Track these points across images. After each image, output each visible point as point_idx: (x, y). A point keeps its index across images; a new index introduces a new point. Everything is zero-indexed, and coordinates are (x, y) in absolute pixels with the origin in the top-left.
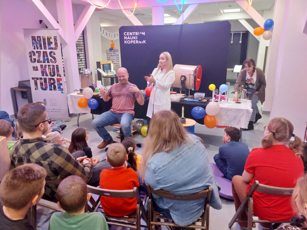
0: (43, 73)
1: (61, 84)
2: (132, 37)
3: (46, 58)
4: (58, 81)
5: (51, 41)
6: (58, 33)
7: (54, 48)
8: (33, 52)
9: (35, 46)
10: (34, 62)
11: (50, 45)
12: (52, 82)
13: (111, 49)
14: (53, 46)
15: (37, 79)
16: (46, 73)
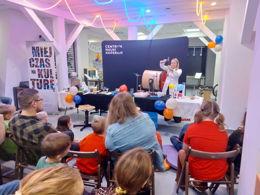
0: (40, 75)
1: (53, 84)
2: (112, 49)
3: (42, 64)
4: (51, 82)
5: (47, 51)
6: (52, 44)
7: (49, 56)
8: (32, 59)
9: (34, 55)
10: (33, 67)
11: (46, 54)
12: (46, 83)
13: (97, 60)
14: (48, 54)
15: (35, 80)
16: (41, 75)
